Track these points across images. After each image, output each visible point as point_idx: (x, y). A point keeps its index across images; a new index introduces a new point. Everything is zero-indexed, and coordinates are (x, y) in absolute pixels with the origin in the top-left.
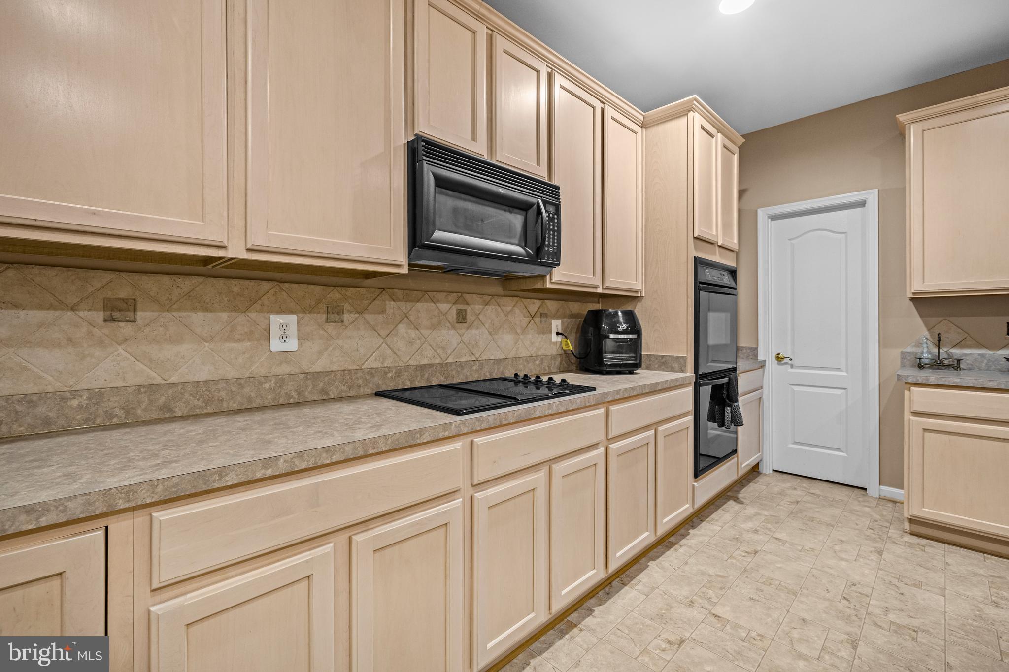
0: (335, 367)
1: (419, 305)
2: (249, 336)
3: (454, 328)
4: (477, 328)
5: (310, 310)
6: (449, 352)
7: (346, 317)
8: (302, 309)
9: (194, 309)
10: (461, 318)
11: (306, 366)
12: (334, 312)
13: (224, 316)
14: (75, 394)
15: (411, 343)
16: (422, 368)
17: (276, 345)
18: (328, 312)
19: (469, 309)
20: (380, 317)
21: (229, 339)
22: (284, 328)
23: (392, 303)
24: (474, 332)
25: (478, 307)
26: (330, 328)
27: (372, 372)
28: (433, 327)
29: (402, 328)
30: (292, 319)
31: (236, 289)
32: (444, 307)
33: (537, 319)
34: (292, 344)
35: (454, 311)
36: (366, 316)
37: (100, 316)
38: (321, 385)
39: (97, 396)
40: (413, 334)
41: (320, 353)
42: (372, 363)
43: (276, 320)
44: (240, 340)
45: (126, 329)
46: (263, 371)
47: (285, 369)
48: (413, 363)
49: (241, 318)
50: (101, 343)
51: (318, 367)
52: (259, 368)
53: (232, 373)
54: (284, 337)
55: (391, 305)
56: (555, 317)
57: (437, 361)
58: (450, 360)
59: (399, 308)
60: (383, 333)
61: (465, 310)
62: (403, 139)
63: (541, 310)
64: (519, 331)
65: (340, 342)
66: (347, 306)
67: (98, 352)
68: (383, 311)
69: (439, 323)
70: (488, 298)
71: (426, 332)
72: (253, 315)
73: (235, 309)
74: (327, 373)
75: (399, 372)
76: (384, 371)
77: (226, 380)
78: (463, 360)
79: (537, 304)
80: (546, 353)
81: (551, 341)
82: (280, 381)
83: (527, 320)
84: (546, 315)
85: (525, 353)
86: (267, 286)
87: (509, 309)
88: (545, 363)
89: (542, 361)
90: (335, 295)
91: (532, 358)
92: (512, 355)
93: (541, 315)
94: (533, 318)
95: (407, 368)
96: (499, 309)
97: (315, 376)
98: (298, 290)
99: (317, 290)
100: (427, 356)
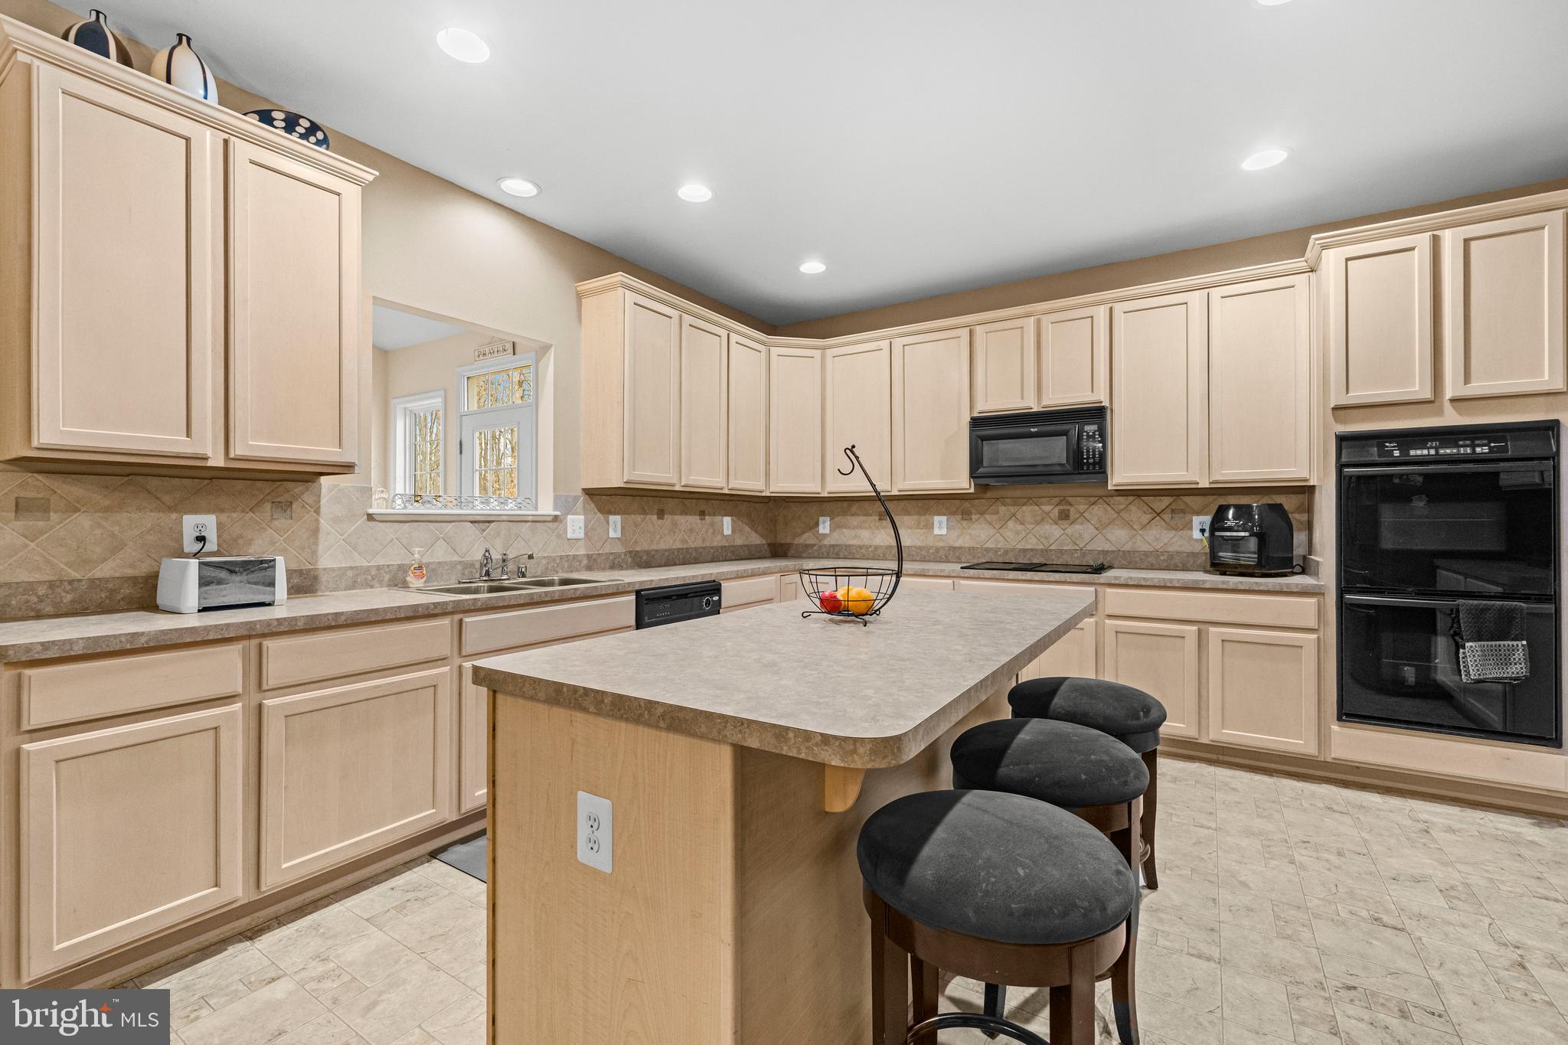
0: (967, 545)
1: (1024, 508)
2: (926, 527)
3: (1056, 523)
4: (1082, 524)
5: (954, 513)
6: (1051, 541)
7: (973, 517)
8: (950, 513)
9: (905, 515)
10: (1064, 516)
11: (951, 543)
12: (966, 515)
13: (916, 517)
14: (871, 546)
15: (1017, 533)
16: (1025, 551)
17: (937, 531)
18: (962, 514)
19: (1072, 509)
20: (995, 517)
21: (918, 528)
22: (940, 523)
23: (1003, 507)
24: (1077, 527)
25: (1082, 508)
26: (964, 523)
27: (987, 550)
28: (1038, 523)
29: (1011, 524)
30: (944, 518)
31: (920, 505)
32: (1047, 508)
33: (1167, 516)
34: (944, 531)
35: (1056, 511)
36: (987, 516)
37: (877, 518)
38: (957, 554)
39: (876, 548)
40: (1019, 527)
41: (958, 537)
42: (989, 545)
43: (937, 519)
44: (922, 529)
46: (932, 544)
47: (941, 544)
48: (1019, 547)
49: (923, 518)
50: (877, 528)
51: (957, 545)
52: (930, 542)
53: (919, 544)
54: (940, 528)
55: (1002, 509)
56: (1198, 513)
57: (1041, 547)
58: (1052, 547)
59: (1008, 510)
60: (997, 527)
61: (1069, 510)
62: (966, 419)
63: (1173, 507)
64: (1136, 527)
65: (970, 531)
66: (974, 511)
67: (877, 532)
68: (997, 513)
69: (1043, 520)
70: (1093, 500)
71: (1031, 527)
72: (927, 516)
73: (919, 514)
74: (961, 548)
75: (1006, 552)
76: (996, 551)
77: (915, 547)
78: (1066, 550)
79: (1166, 501)
80: (1182, 549)
81: (1191, 537)
82: (937, 550)
83: (1149, 517)
84: (1183, 511)
85: (1145, 547)
86: (932, 502)
87: (1122, 507)
88: (1177, 560)
89: (1171, 556)
90: (967, 504)
91: (1156, 553)
92: (1127, 548)
93: (1173, 511)
94: (1158, 514)
95: (1013, 550)
96: (1109, 508)
97: (954, 549)
98: (947, 503)
99: (957, 502)
100: (1031, 543)
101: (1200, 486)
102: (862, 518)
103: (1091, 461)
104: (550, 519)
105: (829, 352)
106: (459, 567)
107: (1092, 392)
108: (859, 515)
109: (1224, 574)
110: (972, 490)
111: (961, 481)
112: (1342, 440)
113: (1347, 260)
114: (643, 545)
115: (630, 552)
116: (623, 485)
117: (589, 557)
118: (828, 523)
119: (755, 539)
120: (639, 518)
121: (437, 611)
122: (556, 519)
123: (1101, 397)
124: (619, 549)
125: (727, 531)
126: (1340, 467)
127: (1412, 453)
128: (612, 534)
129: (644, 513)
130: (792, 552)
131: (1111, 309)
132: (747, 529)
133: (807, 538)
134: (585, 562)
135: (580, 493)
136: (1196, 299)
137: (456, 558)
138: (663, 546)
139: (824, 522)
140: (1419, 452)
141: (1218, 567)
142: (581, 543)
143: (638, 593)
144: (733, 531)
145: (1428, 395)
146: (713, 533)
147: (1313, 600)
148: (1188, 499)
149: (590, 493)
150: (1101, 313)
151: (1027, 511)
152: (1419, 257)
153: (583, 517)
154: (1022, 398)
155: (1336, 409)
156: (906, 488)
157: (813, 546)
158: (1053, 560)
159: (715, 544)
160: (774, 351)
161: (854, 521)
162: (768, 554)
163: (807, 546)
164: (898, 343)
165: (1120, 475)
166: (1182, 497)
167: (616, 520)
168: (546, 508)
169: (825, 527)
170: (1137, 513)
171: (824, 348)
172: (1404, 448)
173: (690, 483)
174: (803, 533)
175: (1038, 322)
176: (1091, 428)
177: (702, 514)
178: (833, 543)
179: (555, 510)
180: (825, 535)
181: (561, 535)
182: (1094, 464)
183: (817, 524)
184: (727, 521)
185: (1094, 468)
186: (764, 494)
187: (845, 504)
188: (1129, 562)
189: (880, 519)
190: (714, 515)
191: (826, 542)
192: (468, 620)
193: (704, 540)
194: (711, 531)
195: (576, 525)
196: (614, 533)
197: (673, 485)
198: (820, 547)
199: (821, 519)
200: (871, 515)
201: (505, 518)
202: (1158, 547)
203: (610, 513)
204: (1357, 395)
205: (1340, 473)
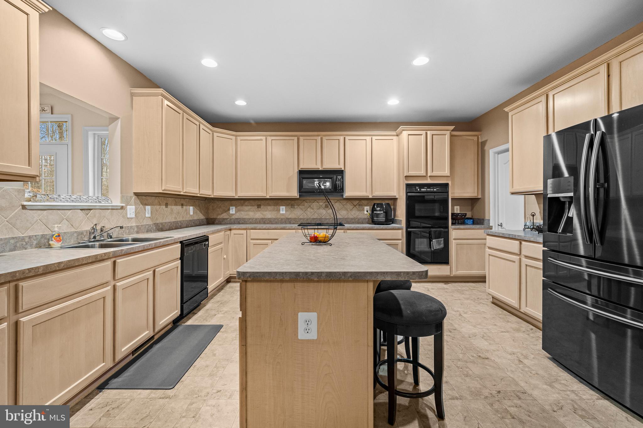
0: (293, 217)
1: (314, 203)
2: (277, 210)
3: (324, 209)
5: (288, 205)
6: (323, 215)
7: (295, 207)
8: (286, 205)
9: (268, 206)
10: (327, 206)
11: (287, 216)
12: (292, 206)
13: (273, 207)
14: (254, 219)
15: (311, 213)
16: (314, 219)
17: (281, 212)
18: (291, 206)
20: (303, 207)
21: (274, 211)
22: (283, 209)
23: (306, 203)
26: (292, 209)
27: (301, 219)
28: (318, 209)
29: (309, 209)
30: (284, 207)
31: (274, 202)
32: (321, 204)
33: (357, 207)
34: (284, 212)
35: (324, 205)
36: (300, 206)
37: (256, 207)
38: (289, 221)
39: (256, 219)
40: (312, 210)
41: (290, 214)
42: (301, 217)
43: (281, 207)
44: (275, 211)
45: (260, 209)
46: (279, 217)
47: (283, 217)
48: (312, 217)
50: (257, 211)
51: (289, 217)
52: (278, 217)
53: (274, 217)
54: (283, 211)
55: (306, 204)
56: (366, 206)
57: (319, 217)
58: (323, 217)
59: (308, 204)
60: (304, 210)
61: (328, 204)
62: (296, 170)
63: (359, 204)
64: (349, 210)
65: (294, 212)
66: (295, 204)
67: (256, 213)
68: (304, 205)
69: (320, 208)
70: (336, 201)
71: (316, 210)
72: (277, 207)
73: (274, 206)
74: (291, 218)
75: (307, 219)
76: (304, 219)
77: (273, 218)
78: (327, 218)
79: (357, 202)
80: (361, 217)
81: (364, 213)
82: (282, 219)
83: (352, 207)
84: (362, 205)
85: (351, 217)
86: (280, 201)
87: (345, 203)
88: (360, 221)
89: (359, 220)
90: (293, 202)
91: (354, 219)
92: (346, 217)
93: (359, 205)
94: (355, 206)
95: (310, 218)
96: (341, 204)
97: (288, 219)
98: (286, 201)
99: (289, 201)
100: (316, 216)
101: (369, 197)
102: (250, 207)
103: (339, 188)
104: (119, 208)
105: (239, 138)
106: (75, 235)
107: (339, 165)
108: (248, 206)
109: (375, 224)
110: (298, 197)
111: (295, 193)
112: (408, 186)
113: (409, 135)
114: (160, 221)
115: (155, 224)
116: (161, 191)
117: (137, 226)
118: (234, 210)
119: (201, 217)
120: (158, 207)
121: (106, 257)
122: (122, 208)
123: (341, 167)
124: (150, 223)
125: (191, 213)
126: (407, 193)
127: (422, 190)
128: (147, 215)
129: (160, 205)
130: (217, 221)
131: (345, 138)
132: (198, 212)
133: (224, 216)
134: (136, 229)
135: (132, 195)
136: (368, 138)
137: (73, 230)
138: (167, 221)
139: (232, 209)
140: (423, 190)
141: (374, 223)
142: (133, 220)
143: (181, 242)
144: (194, 213)
145: (425, 174)
146: (186, 214)
147: (400, 231)
148: (363, 201)
149: (137, 194)
150: (342, 138)
151: (315, 205)
152: (423, 137)
153: (134, 207)
154: (316, 165)
155: (406, 176)
156: (273, 195)
157: (227, 219)
158: (323, 222)
159: (187, 219)
160: (216, 134)
161: (246, 208)
162: (206, 223)
163: (224, 219)
164: (269, 139)
165: (348, 193)
166: (362, 201)
167: (148, 208)
168: (117, 202)
169: (233, 211)
170: (349, 206)
171: (236, 136)
172: (420, 188)
173: (187, 191)
174: (222, 214)
175: (322, 139)
176: (339, 177)
177: (182, 205)
178: (237, 217)
179: (121, 203)
180: (233, 214)
181: (125, 216)
182: (340, 189)
183: (229, 210)
184: (191, 208)
185: (340, 191)
186: (211, 197)
187: (242, 201)
188: (347, 222)
189: (258, 208)
190: (187, 206)
191: (233, 217)
192: (119, 261)
193: (183, 217)
194: (185, 213)
195: (131, 210)
196: (148, 215)
197: (180, 192)
198: (231, 219)
199: (231, 208)
200: (254, 206)
201: (98, 207)
202: (355, 217)
203: (146, 205)
204: (412, 173)
205: (407, 195)
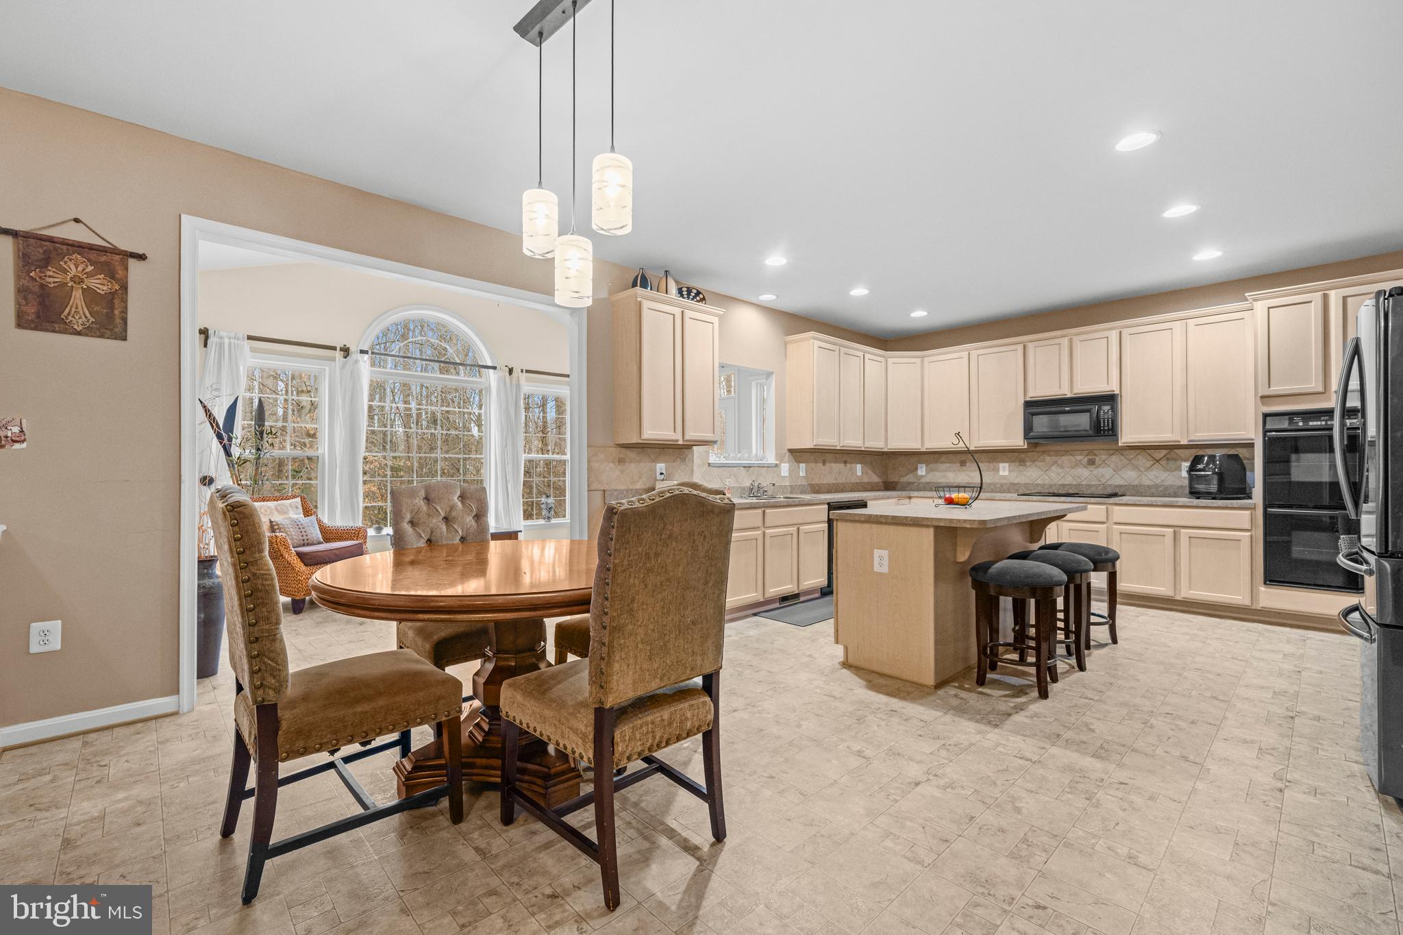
0: (1023, 482)
1: (1063, 457)
2: (993, 470)
3: (1085, 467)
4: (1103, 468)
5: (1014, 461)
6: (1083, 479)
7: (1027, 463)
8: (1011, 461)
10: (1092, 462)
11: (1012, 481)
12: (1022, 462)
13: (986, 464)
15: (1058, 474)
16: (1064, 485)
17: (1001, 473)
18: (1019, 462)
19: (1097, 459)
20: (1043, 463)
21: (988, 471)
22: (1004, 468)
24: (1101, 470)
25: (1104, 457)
26: (1021, 468)
27: (1038, 485)
28: (1072, 467)
29: (1054, 468)
30: (1007, 465)
31: (989, 456)
32: (1079, 458)
33: (1163, 462)
34: (1006, 473)
35: (1086, 459)
36: (1036, 463)
37: (959, 465)
38: (1016, 488)
40: (1060, 470)
41: (1017, 476)
42: (1039, 482)
43: (1001, 465)
44: (990, 471)
45: (964, 468)
46: (997, 481)
47: (1005, 481)
48: (1060, 483)
49: (991, 464)
50: (959, 471)
51: (1015, 482)
52: (997, 480)
53: (991, 480)
54: (1004, 471)
55: (1048, 459)
56: (1186, 460)
57: (1075, 483)
58: (1083, 483)
59: (1052, 459)
60: (1044, 470)
61: (1095, 459)
62: (1021, 402)
63: (1168, 456)
64: (1142, 469)
65: (1025, 473)
66: (1027, 459)
67: (959, 473)
68: (1044, 461)
69: (1076, 465)
70: (1110, 452)
71: (1068, 470)
72: (995, 464)
73: (989, 462)
74: (1019, 484)
75: (1050, 486)
76: (1043, 486)
77: (989, 482)
78: (1093, 483)
79: (1163, 452)
80: (1173, 484)
81: (1181, 475)
82: (1002, 485)
83: (1152, 463)
84: (1175, 460)
85: (1148, 483)
86: (999, 454)
87: (1132, 457)
88: (1170, 490)
89: (1166, 488)
90: (1023, 456)
91: (1157, 486)
92: (1136, 483)
93: (1168, 459)
94: (1158, 461)
95: (1055, 485)
96: (1122, 457)
97: (1014, 484)
98: (1009, 455)
99: (1016, 454)
100: (1069, 480)
101: (1181, 443)
102: (948, 465)
103: (1106, 428)
104: (774, 465)
105: (926, 359)
106: (740, 490)
107: (1108, 384)
108: (946, 463)
109: (1199, 498)
110: (1026, 447)
111: (1018, 441)
112: (1266, 416)
113: (1269, 308)
114: (815, 481)
115: (810, 484)
116: (813, 447)
117: (791, 486)
118: (924, 468)
119: (875, 479)
120: (814, 465)
121: (758, 506)
122: (776, 465)
123: (1113, 387)
124: (805, 483)
125: (859, 473)
126: (1265, 432)
127: (1311, 423)
128: (801, 474)
129: (816, 462)
130: (899, 487)
131: (1120, 332)
132: (870, 472)
133: (910, 478)
134: (789, 489)
135: (786, 451)
136: (1177, 326)
137: (739, 485)
138: (825, 482)
139: (921, 468)
140: (1315, 423)
141: (1195, 494)
142: (787, 479)
143: (829, 504)
144: (862, 473)
145: (1320, 388)
146: (852, 474)
147: (1248, 512)
148: (1177, 451)
149: (791, 451)
150: (1114, 336)
151: (1065, 459)
152: (1315, 309)
153: (788, 465)
154: (1060, 388)
155: (1262, 397)
156: (980, 445)
157: (914, 483)
158: (1083, 491)
159: (852, 481)
160: (890, 361)
161: (943, 466)
162: (882, 488)
163: (910, 483)
164: (974, 354)
165: (1127, 436)
166: (1174, 450)
167: (803, 466)
168: (771, 459)
169: (922, 470)
170: (1143, 460)
171: (923, 357)
172: (1305, 420)
173: (845, 445)
174: (906, 475)
175: (1071, 341)
176: (1106, 408)
177: (845, 462)
178: (928, 481)
179: (776, 461)
180: (922, 476)
181: (779, 475)
182: (1108, 430)
183: (916, 469)
184: (859, 466)
185: (1104, 433)
186: (884, 450)
187: (936, 456)
188: (1138, 492)
189: (961, 465)
190: (852, 463)
191: (923, 480)
192: (768, 511)
193: (846, 478)
194: (850, 473)
195: (785, 468)
196: (802, 474)
197: (836, 446)
198: (919, 484)
199: (919, 466)
200: (955, 463)
201: (756, 465)
202: (1157, 482)
203: (800, 462)
204: (1276, 389)
205: (1264, 435)
